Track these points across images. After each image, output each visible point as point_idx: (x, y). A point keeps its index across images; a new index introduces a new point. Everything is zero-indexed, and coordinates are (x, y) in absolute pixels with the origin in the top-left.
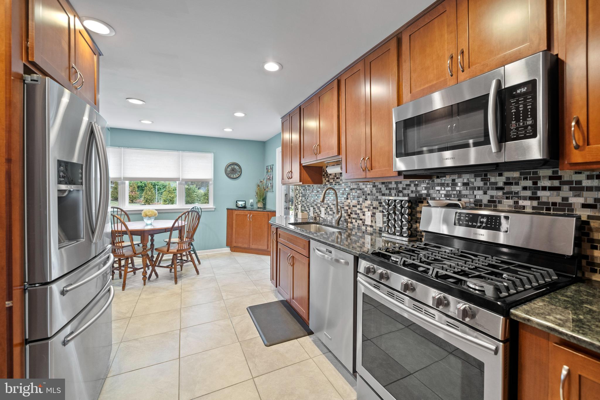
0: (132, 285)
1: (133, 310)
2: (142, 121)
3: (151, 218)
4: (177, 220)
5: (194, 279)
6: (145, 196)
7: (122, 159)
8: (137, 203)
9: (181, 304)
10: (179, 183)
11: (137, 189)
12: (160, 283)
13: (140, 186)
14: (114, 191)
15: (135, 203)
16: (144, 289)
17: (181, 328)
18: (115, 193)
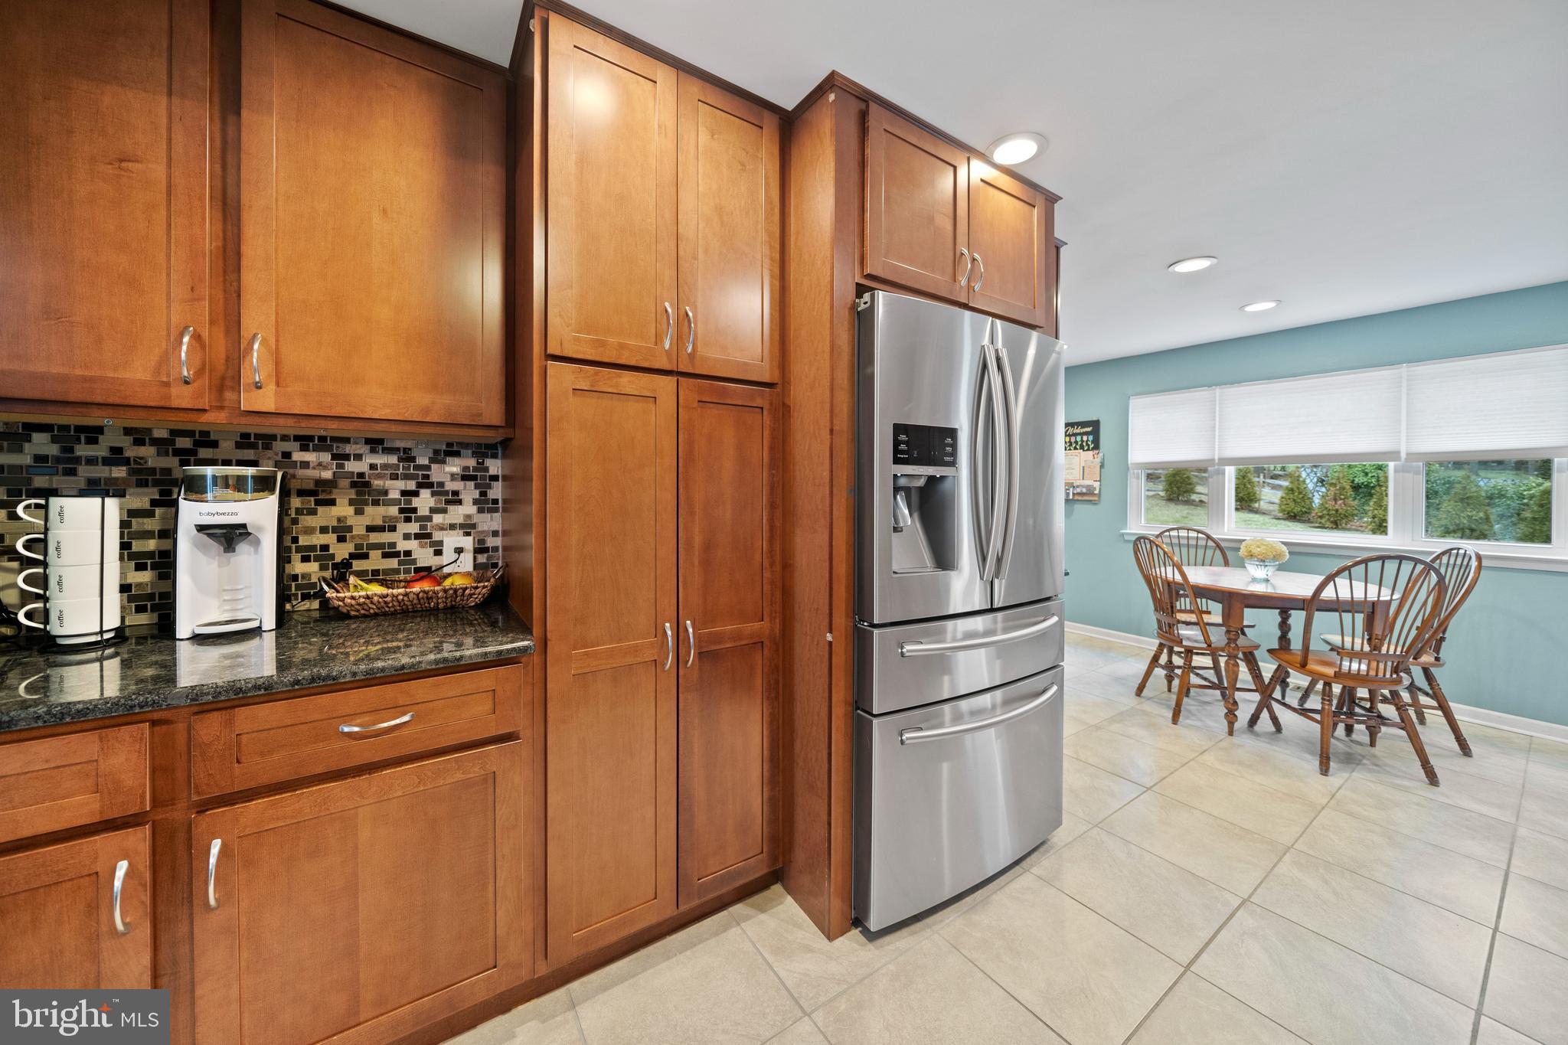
0: (1200, 720)
1: (1164, 776)
2: (1248, 309)
3: (1266, 564)
4: (1330, 578)
5: (1405, 790)
6: (1376, 512)
7: (1217, 415)
8: (1349, 530)
9: (1300, 836)
10: (1395, 466)
11: (1350, 492)
12: (1277, 749)
13: (1363, 483)
14: (1288, 497)
15: (1344, 529)
16: (1223, 744)
17: (1251, 900)
18: (1289, 501)
